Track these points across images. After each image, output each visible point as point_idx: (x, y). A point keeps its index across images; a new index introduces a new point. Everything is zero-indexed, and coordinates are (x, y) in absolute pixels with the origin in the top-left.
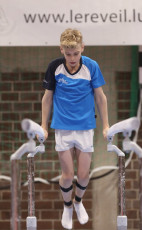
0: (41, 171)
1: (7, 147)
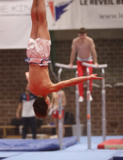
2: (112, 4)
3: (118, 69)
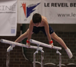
2: (67, 6)
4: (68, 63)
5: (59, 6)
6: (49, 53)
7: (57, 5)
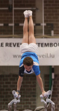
0: (19, 108)
1: (7, 100)
3: (25, 98)
4: (24, 109)
5: (14, 46)
6: (2, 99)
7: (13, 45)
